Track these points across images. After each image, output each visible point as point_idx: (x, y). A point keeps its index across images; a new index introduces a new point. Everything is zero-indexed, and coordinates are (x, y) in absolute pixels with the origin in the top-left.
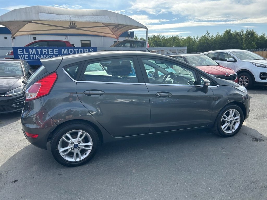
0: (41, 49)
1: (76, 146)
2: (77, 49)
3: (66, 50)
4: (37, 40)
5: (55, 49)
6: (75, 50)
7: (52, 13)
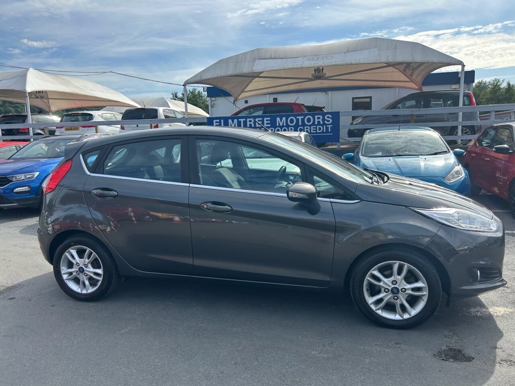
0: (244, 120)
1: (81, 270)
2: (303, 117)
3: (284, 119)
6: (299, 119)
7: (277, 57)
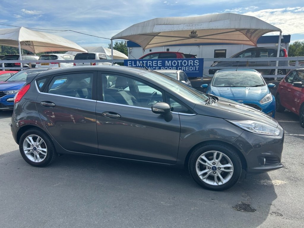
0: (146, 62)
1: (35, 149)
2: (181, 61)
3: (170, 62)
4: (152, 52)
5: (159, 62)
6: (179, 62)
7: (168, 24)
